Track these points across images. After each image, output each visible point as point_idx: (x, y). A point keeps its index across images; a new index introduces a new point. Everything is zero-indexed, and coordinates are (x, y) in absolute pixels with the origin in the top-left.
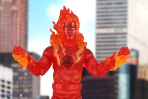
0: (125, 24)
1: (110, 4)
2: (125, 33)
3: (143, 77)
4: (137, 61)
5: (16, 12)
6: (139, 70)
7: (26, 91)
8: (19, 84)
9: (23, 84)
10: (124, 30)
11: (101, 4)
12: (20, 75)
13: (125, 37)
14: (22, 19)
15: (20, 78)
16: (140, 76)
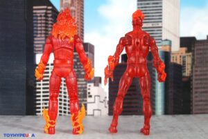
0: (160, 19)
1: (148, 4)
2: (161, 27)
3: (175, 61)
4: (170, 49)
5: (75, 11)
6: (172, 56)
7: (83, 73)
8: (78, 68)
9: (80, 68)
10: (160, 25)
11: (141, 4)
12: (78, 61)
13: (161, 30)
14: (79, 17)
15: (78, 63)
16: (172, 61)
